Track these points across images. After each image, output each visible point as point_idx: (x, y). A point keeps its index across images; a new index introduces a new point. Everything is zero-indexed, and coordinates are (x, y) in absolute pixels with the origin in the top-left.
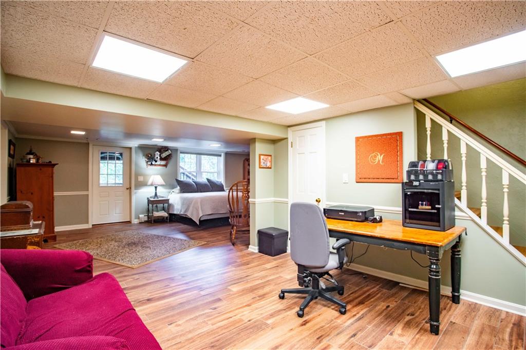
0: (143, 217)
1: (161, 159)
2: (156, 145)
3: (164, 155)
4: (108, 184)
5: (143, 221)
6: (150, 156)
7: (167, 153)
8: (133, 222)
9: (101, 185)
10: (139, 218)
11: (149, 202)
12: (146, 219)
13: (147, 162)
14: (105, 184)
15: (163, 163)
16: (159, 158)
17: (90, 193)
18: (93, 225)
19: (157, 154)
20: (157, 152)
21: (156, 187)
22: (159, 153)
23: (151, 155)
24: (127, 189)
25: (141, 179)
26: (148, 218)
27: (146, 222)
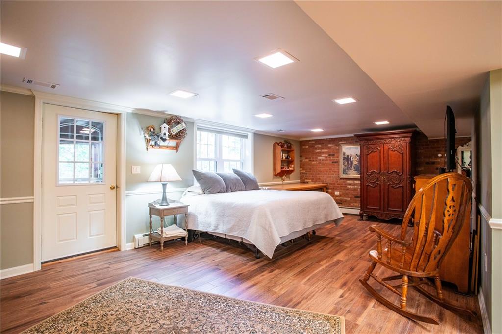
0: (142, 239)
1: (171, 137)
2: (162, 112)
3: (175, 130)
4: (74, 180)
5: (141, 245)
6: (152, 130)
7: (180, 127)
8: (123, 249)
9: (60, 183)
10: (134, 240)
11: (153, 210)
12: (146, 240)
13: (148, 141)
14: (69, 180)
15: (173, 143)
16: (167, 134)
17: (37, 199)
18: (42, 263)
19: (165, 128)
20: (165, 125)
21: (164, 185)
22: (167, 127)
23: (154, 130)
24: (112, 188)
25: (137, 170)
26: (151, 239)
27: (147, 246)
